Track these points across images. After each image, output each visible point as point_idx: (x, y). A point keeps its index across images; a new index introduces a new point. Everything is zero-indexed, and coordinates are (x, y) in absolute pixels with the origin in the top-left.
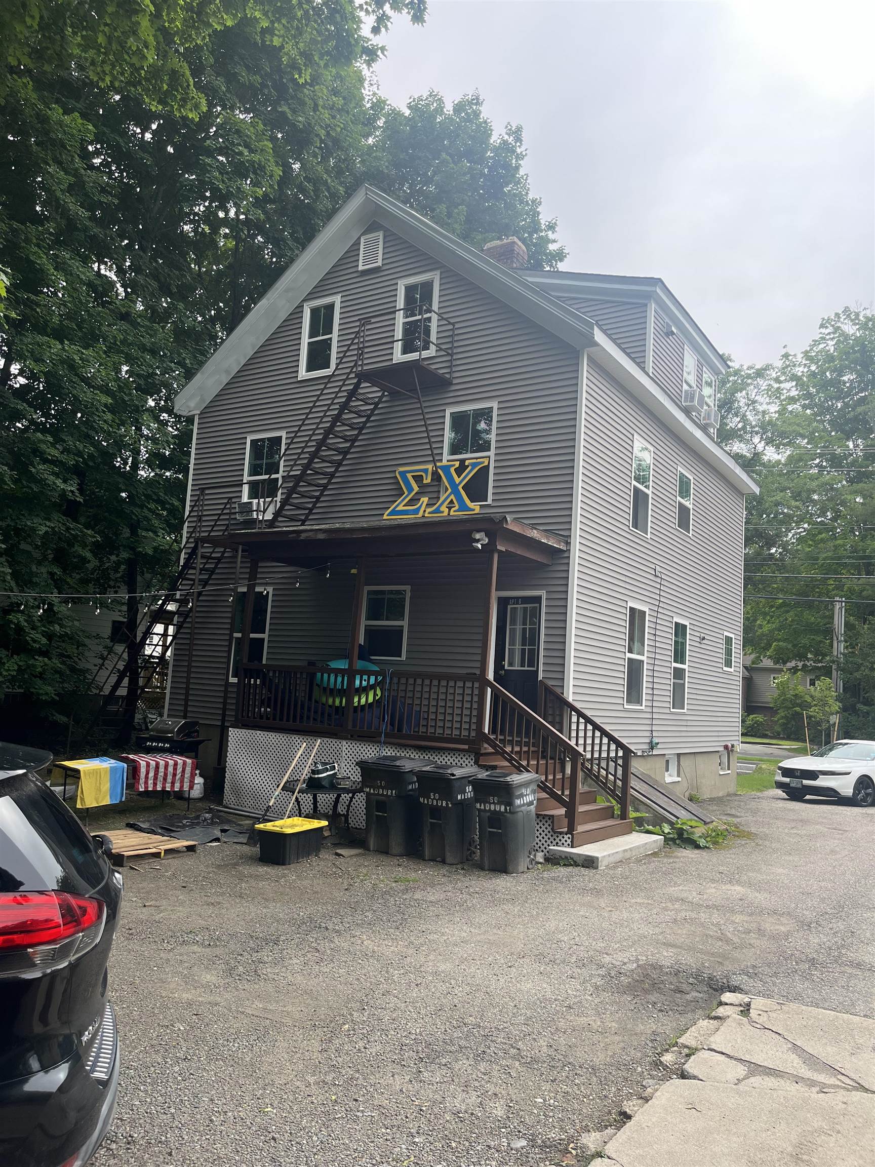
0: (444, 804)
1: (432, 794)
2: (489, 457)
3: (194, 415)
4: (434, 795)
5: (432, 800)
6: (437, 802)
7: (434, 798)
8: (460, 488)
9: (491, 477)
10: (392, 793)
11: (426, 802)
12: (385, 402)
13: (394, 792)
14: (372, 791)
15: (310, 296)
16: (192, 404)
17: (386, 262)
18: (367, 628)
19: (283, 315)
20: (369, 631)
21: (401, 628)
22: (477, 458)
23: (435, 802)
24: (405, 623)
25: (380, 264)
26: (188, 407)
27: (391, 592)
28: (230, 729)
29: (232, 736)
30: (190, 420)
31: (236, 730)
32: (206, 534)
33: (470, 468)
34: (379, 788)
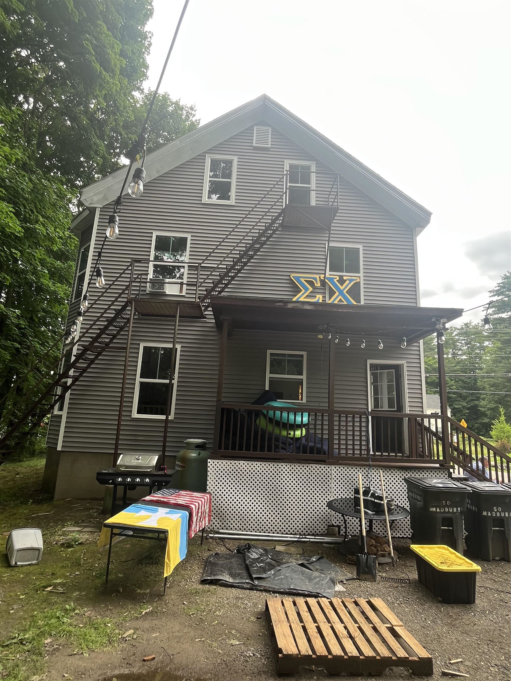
0: (507, 515)
1: (495, 508)
2: (360, 277)
3: (95, 208)
4: (497, 509)
5: (496, 512)
6: (500, 514)
7: (498, 511)
8: (345, 292)
9: (362, 290)
10: (457, 510)
11: (489, 514)
12: (280, 231)
13: (459, 509)
14: (438, 510)
15: (210, 151)
16: (95, 199)
17: (272, 146)
18: (271, 379)
19: (187, 157)
20: (271, 381)
21: (301, 381)
22: (351, 276)
23: (498, 514)
24: (304, 377)
25: (269, 146)
26: (92, 200)
27: (290, 355)
28: (209, 460)
29: (211, 467)
30: (92, 211)
31: (216, 461)
32: (134, 296)
33: (348, 282)
34: (444, 507)
